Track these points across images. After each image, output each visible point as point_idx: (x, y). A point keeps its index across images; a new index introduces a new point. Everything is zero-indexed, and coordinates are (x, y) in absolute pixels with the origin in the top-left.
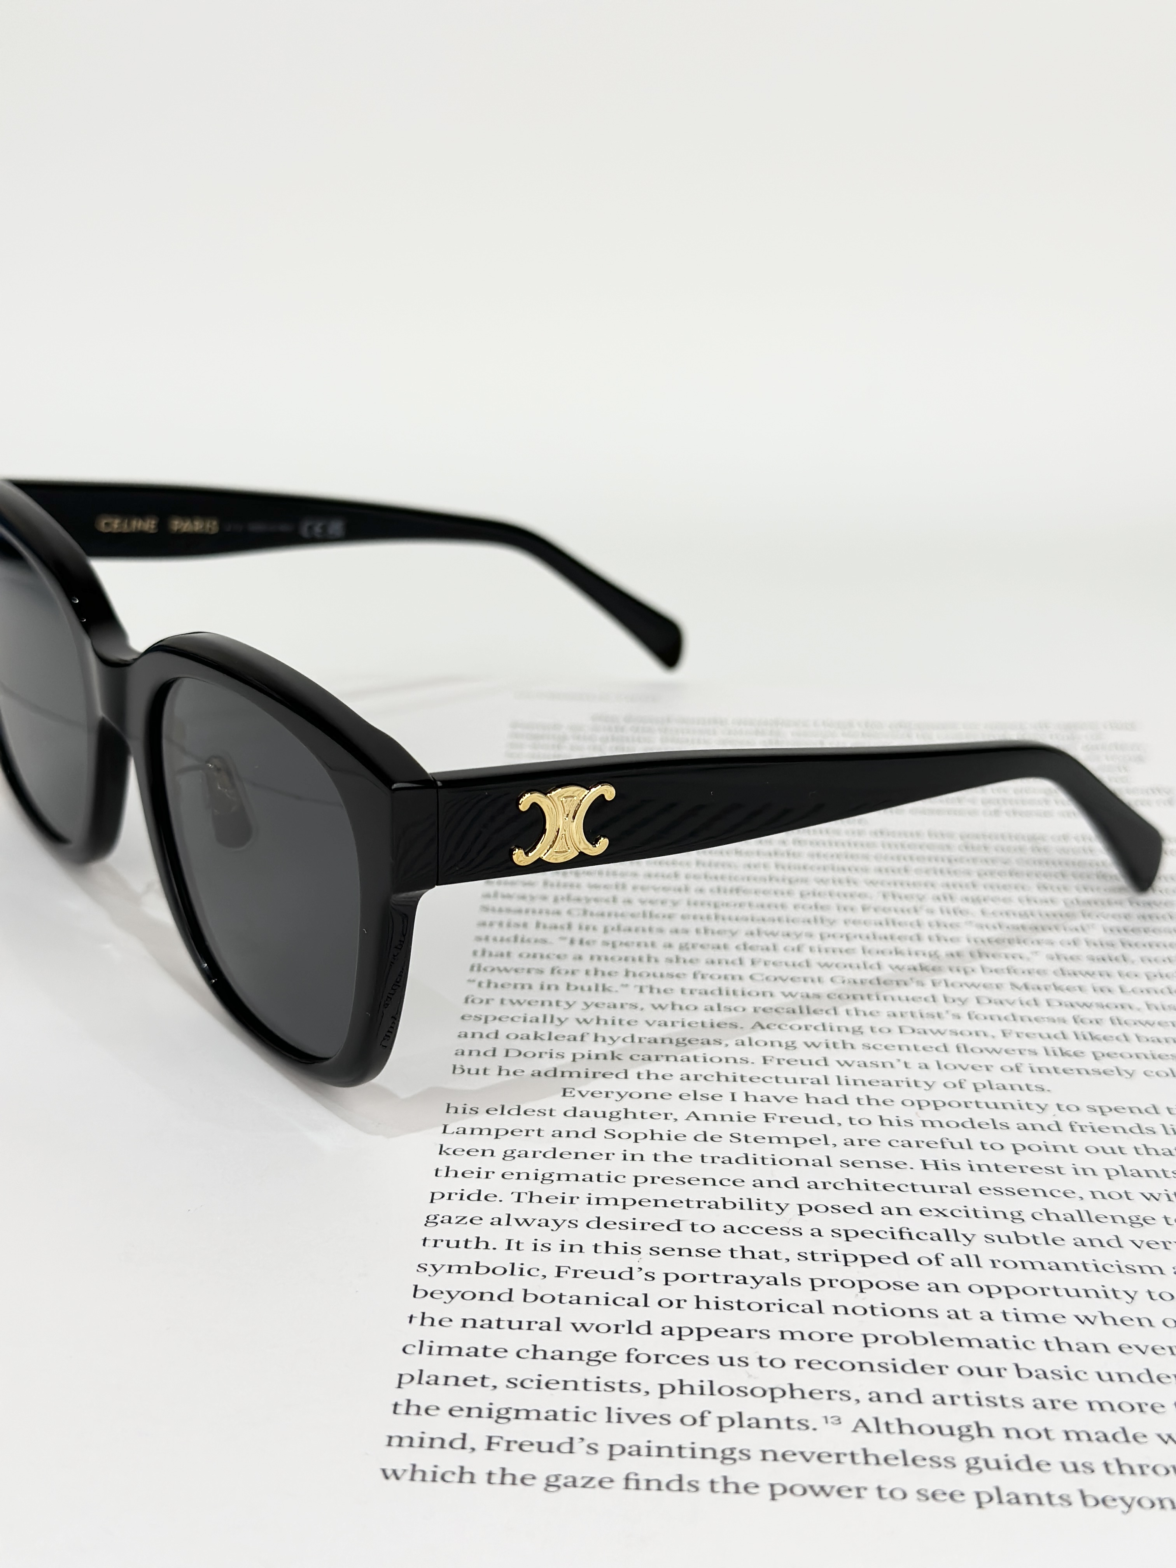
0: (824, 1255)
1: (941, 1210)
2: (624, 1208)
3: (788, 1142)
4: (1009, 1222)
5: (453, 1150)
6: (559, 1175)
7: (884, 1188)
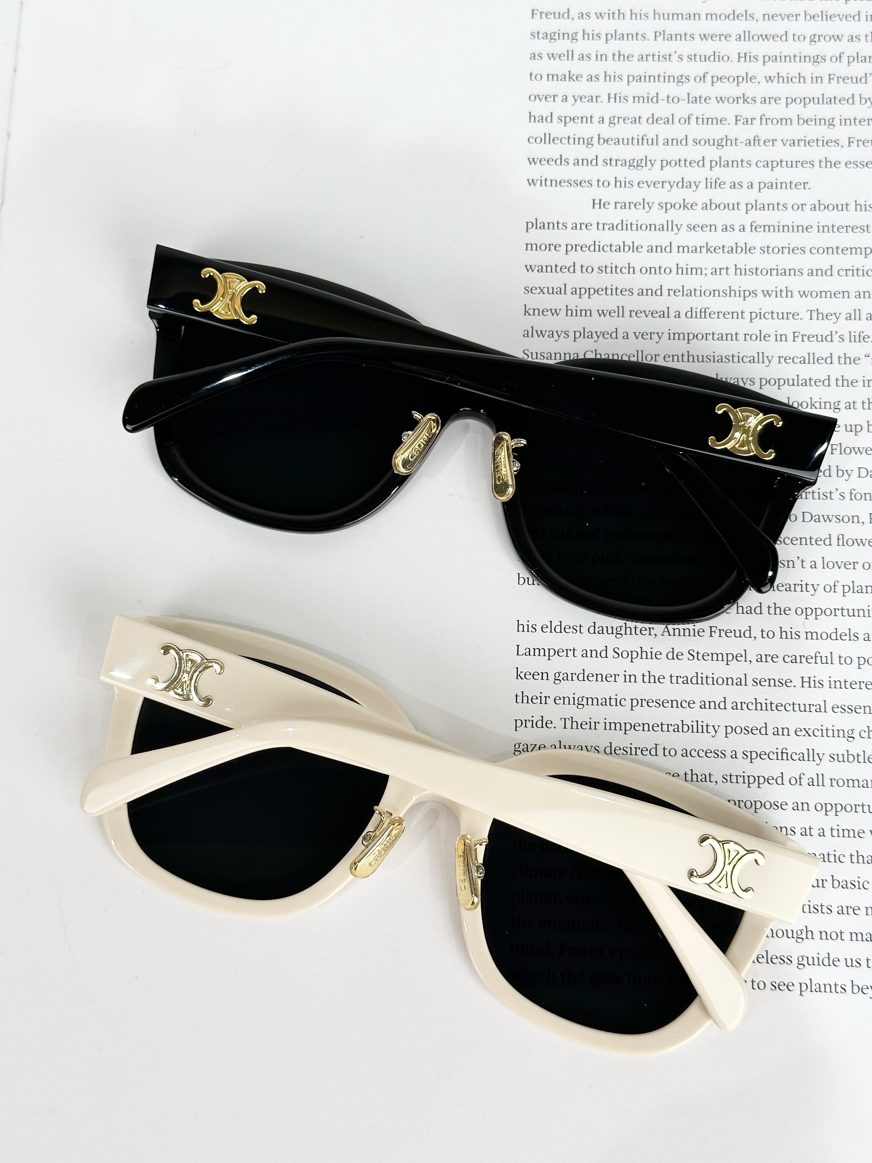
0: (737, 776)
1: (807, 730)
2: (625, 733)
3: (722, 660)
4: (845, 739)
5: (523, 674)
6: (587, 699)
7: (777, 706)
